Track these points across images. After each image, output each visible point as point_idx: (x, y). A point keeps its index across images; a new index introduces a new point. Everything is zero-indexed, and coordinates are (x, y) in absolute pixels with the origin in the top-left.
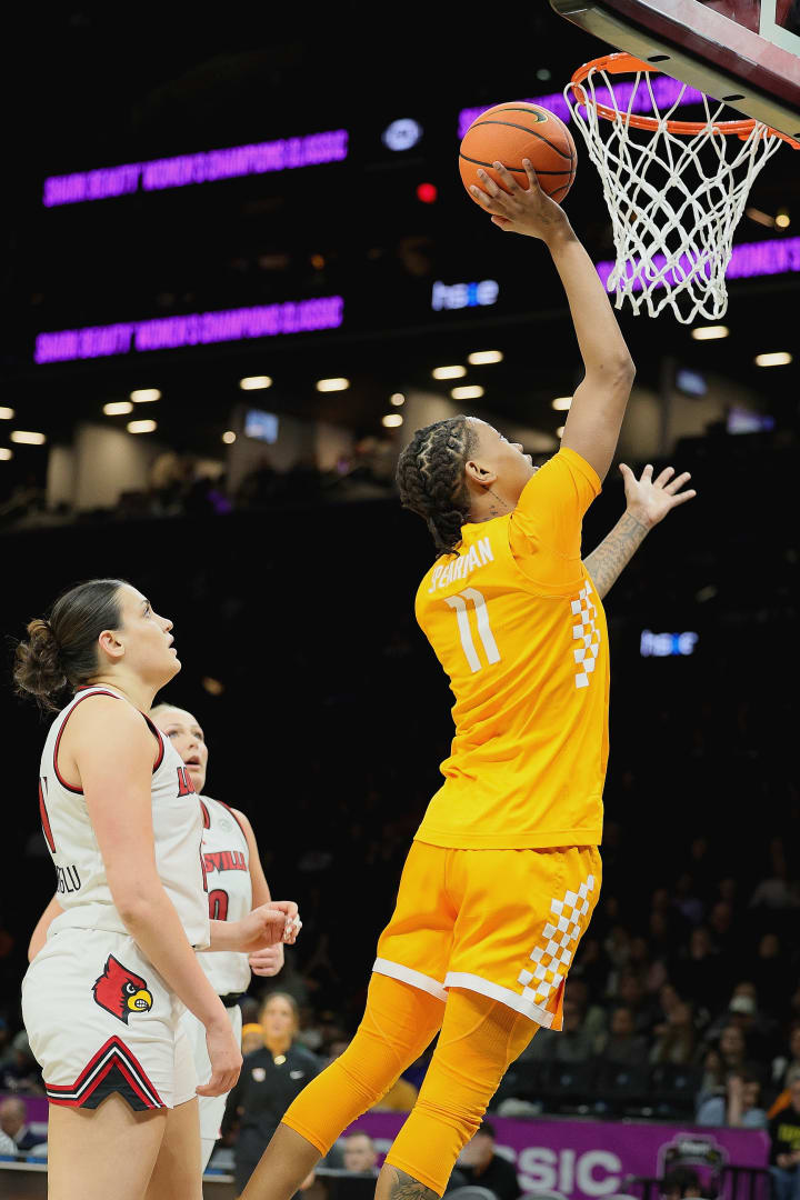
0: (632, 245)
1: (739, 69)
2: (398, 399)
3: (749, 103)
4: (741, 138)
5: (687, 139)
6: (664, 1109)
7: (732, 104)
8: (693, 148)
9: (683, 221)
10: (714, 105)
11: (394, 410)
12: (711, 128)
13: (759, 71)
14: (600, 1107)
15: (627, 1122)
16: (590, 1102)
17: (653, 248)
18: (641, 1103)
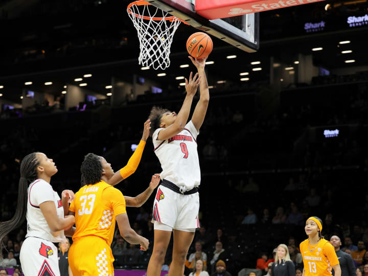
0: (144, 49)
1: (171, 4)
2: (65, 87)
3: (174, 13)
4: (171, 21)
5: (158, 22)
6: (142, 267)
7: (169, 13)
8: (160, 24)
9: (157, 43)
10: (165, 13)
11: (64, 90)
12: (164, 19)
13: (177, 4)
14: (126, 266)
15: (133, 270)
16: (123, 266)
17: (150, 50)
18: (136, 265)
